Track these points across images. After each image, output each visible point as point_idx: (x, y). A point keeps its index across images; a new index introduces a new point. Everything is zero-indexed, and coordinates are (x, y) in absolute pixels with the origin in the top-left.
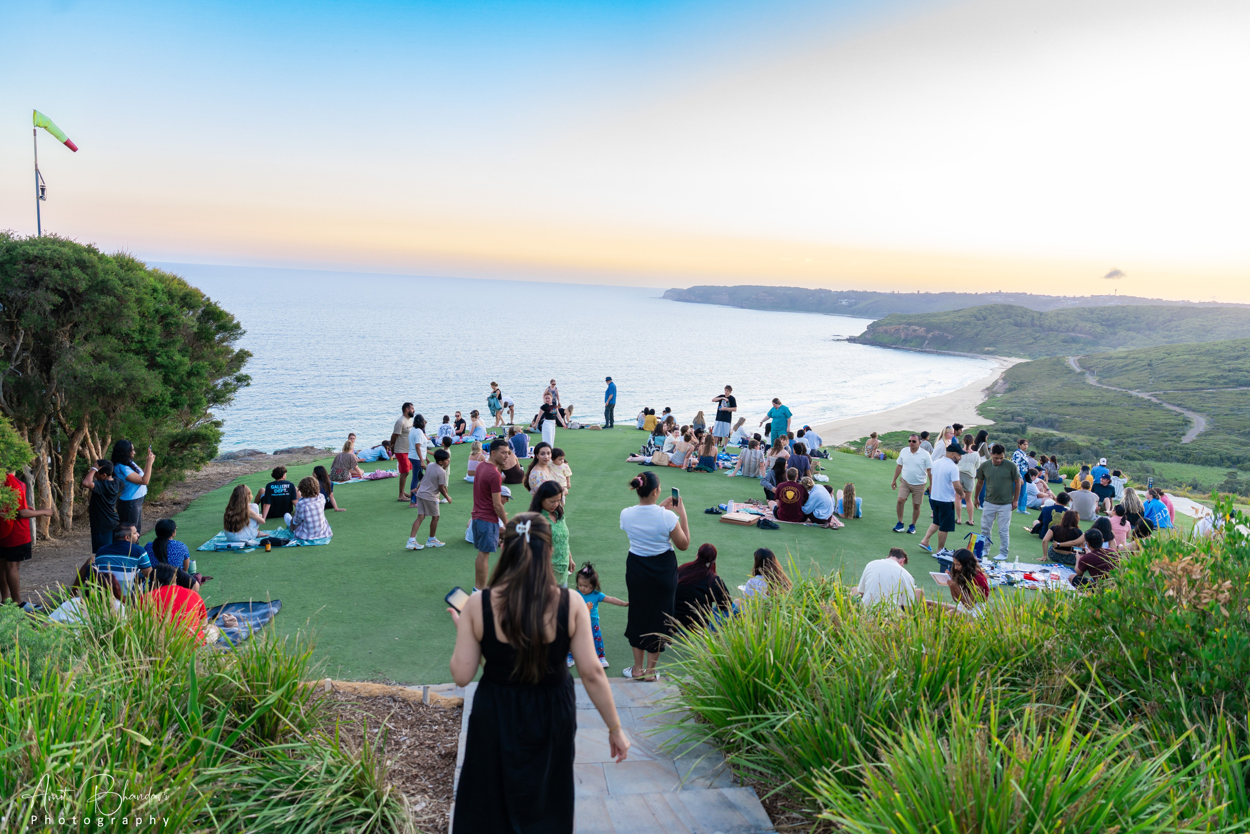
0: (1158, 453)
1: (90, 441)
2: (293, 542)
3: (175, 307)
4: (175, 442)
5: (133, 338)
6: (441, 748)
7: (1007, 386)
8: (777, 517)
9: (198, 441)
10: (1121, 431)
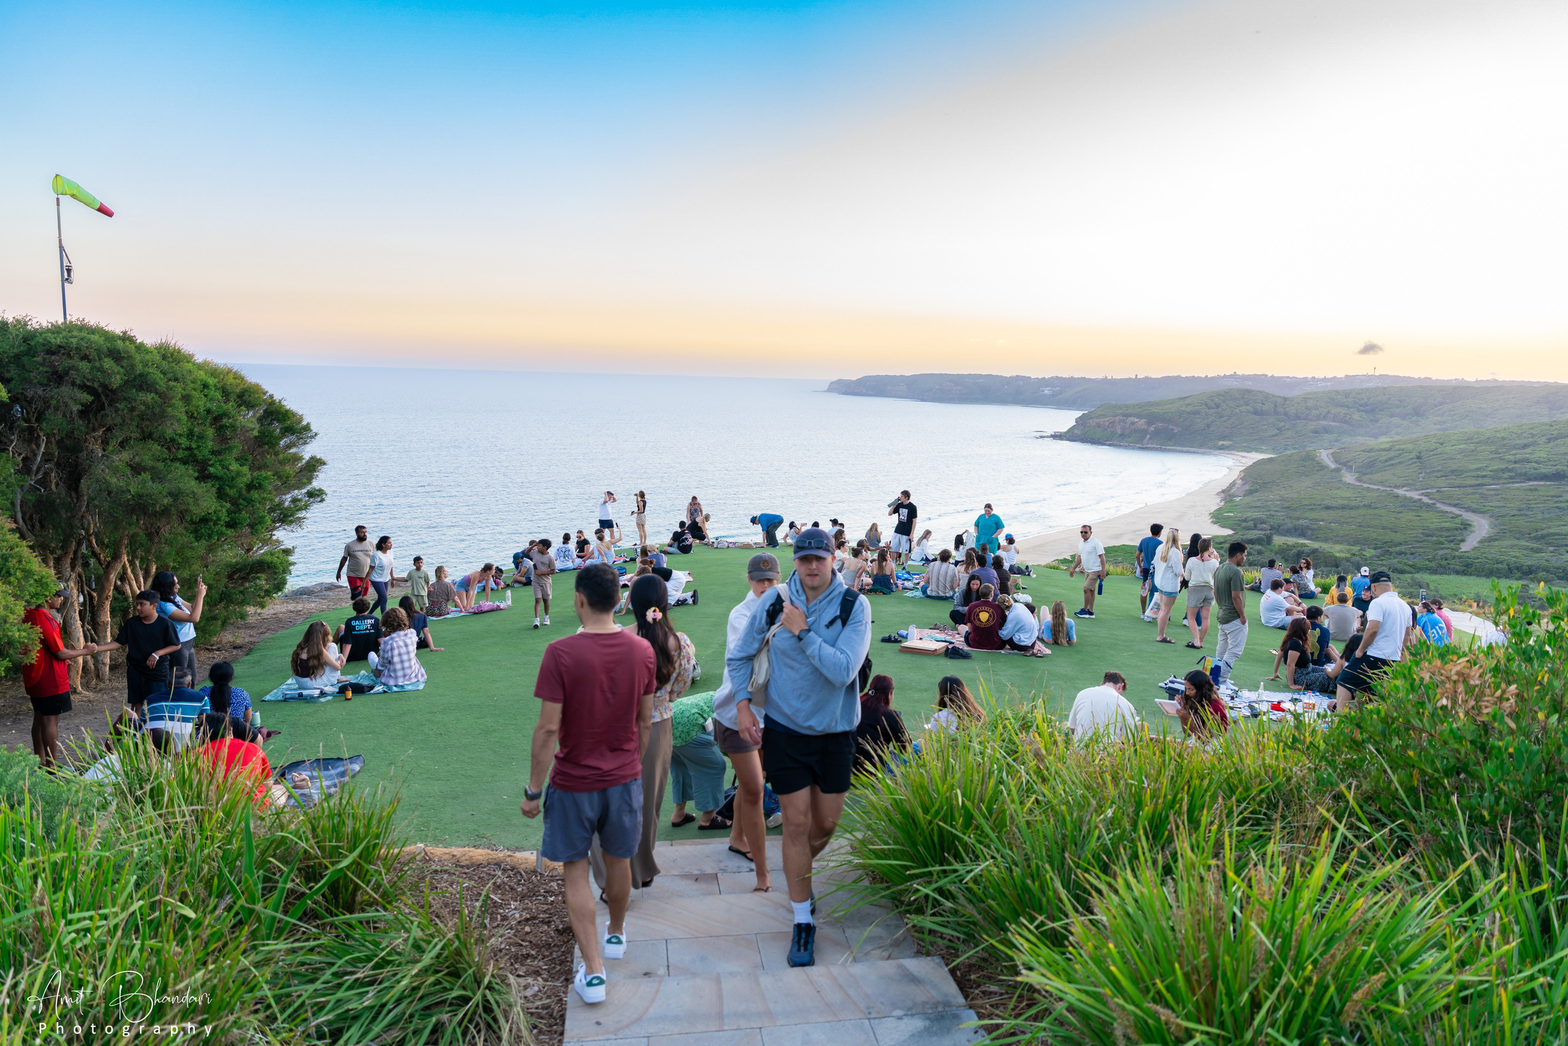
0: (1433, 564)
1: (129, 571)
2: (379, 688)
3: (230, 406)
4: (235, 573)
5: (179, 444)
6: (558, 922)
7: (1247, 487)
8: (969, 645)
9: (262, 571)
10: (1387, 539)
